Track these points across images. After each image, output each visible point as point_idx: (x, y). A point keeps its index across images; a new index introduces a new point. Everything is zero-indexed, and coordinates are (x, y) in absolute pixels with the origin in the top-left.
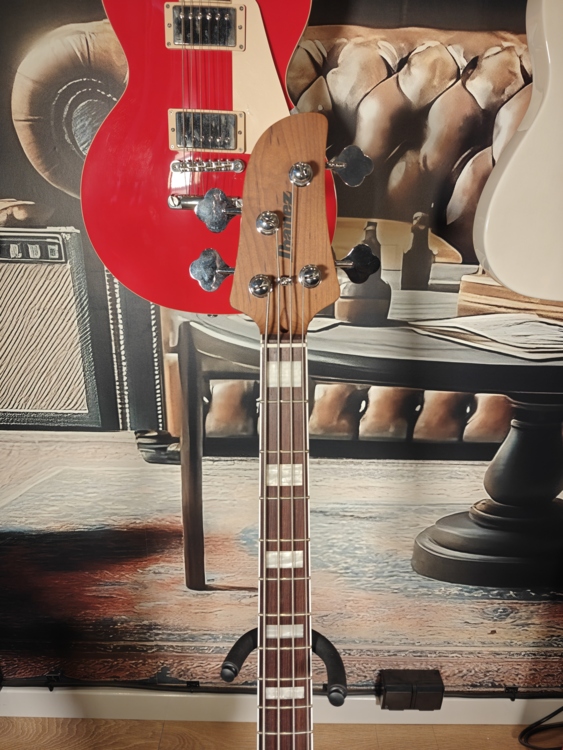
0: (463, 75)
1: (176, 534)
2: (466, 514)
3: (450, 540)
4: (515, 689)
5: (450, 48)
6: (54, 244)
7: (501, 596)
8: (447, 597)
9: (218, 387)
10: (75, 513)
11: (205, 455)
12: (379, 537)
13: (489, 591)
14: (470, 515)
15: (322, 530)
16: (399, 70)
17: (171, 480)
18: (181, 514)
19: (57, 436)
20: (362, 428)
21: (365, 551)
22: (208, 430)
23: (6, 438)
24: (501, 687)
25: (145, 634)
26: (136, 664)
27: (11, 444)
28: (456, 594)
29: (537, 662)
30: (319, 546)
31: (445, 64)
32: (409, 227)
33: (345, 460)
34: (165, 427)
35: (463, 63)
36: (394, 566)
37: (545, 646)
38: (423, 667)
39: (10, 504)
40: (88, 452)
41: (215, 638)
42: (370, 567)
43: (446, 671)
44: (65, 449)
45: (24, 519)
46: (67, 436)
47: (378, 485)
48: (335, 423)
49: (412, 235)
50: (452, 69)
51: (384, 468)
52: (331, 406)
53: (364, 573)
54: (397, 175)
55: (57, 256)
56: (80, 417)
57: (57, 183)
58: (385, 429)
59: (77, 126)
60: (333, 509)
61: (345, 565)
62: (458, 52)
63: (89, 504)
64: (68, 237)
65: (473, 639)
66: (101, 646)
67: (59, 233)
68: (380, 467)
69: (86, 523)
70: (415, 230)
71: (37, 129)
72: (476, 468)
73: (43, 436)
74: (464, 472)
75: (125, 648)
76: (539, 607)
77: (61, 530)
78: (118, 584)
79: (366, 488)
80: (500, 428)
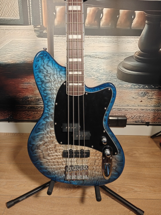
3: (128, 66)
4: (149, 123)
7: (144, 87)
8: (127, 88)
10: (16, 56)
11: (54, 35)
12: (107, 65)
13: (140, 86)
14: (134, 57)
15: (90, 63)
17: (45, 44)
19: (11, 27)
20: (101, 24)
21: (103, 71)
24: (144, 123)
25: (37, 102)
26: (35, 113)
28: (130, 87)
29: (155, 113)
30: (89, 69)
33: (96, 36)
36: (112, 76)
37: (157, 107)
40: (19, 33)
42: (104, 77)
43: (128, 116)
44: (13, 32)
46: (13, 27)
47: (106, 46)
48: (93, 22)
51: (108, 39)
53: (102, 79)
56: (17, 20)
60: (93, 55)
61: (97, 76)
63: (20, 53)
65: (135, 104)
66: (24, 107)
68: (107, 39)
69: (19, 60)
72: (136, 39)
74: (132, 40)
75: (31, 107)
76: (155, 92)
77: (12, 63)
78: (29, 83)
79: (103, 47)
80: (142, 24)
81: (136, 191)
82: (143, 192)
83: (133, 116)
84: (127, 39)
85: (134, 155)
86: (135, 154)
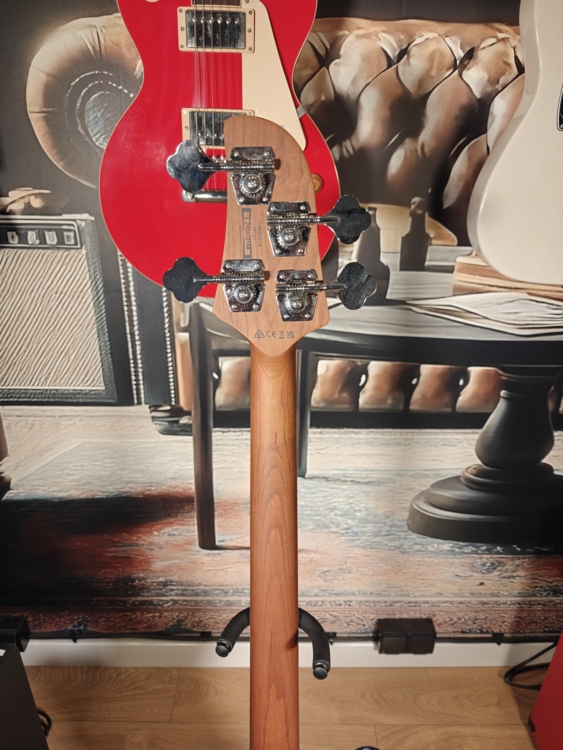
0: (460, 66)
1: (188, 500)
2: (457, 478)
3: (444, 501)
4: (501, 635)
5: (447, 39)
6: (69, 230)
7: (489, 551)
8: (438, 553)
9: (227, 364)
10: (94, 482)
11: (215, 426)
12: (378, 500)
13: (478, 547)
14: (462, 479)
15: (325, 494)
16: (398, 61)
17: (183, 451)
18: (193, 481)
19: (76, 411)
20: (362, 400)
21: (365, 513)
22: (217, 404)
23: (28, 414)
24: (489, 633)
25: (161, 589)
26: (153, 617)
27: (33, 419)
28: (448, 550)
29: (521, 610)
30: (322, 509)
31: (442, 55)
32: (408, 211)
33: (346, 430)
34: (177, 401)
35: (460, 54)
36: (391, 526)
37: (529, 596)
38: (417, 616)
39: (33, 474)
40: (105, 425)
41: (226, 593)
42: (369, 527)
43: (437, 620)
45: (46, 488)
47: (377, 452)
48: (336, 396)
49: (410, 219)
50: (449, 60)
51: (383, 437)
52: (334, 380)
53: (364, 533)
54: (396, 162)
55: (73, 242)
56: (97, 394)
57: (71, 173)
58: (383, 401)
59: (90, 117)
60: (334, 475)
61: (346, 526)
62: (455, 43)
63: (107, 473)
64: (83, 224)
65: (463, 590)
66: (121, 601)
67: (75, 220)
68: (379, 436)
69: (104, 490)
70: (413, 214)
71: (50, 120)
72: (468, 436)
73: (63, 411)
74: (457, 439)
75: (143, 603)
76: (526, 561)
77: (82, 497)
78: (137, 545)
79: (366, 455)
83: (455, 619)
84: (440, 436)
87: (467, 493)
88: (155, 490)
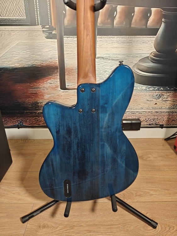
1: (56, 68)
3: (143, 68)
4: (163, 125)
7: (158, 89)
8: (142, 90)
10: (23, 60)
11: (64, 35)
13: (155, 88)
14: (149, 58)
15: (103, 65)
17: (54, 46)
18: (57, 60)
19: (16, 28)
20: (115, 23)
22: (65, 25)
24: (158, 125)
27: (2, 32)
28: (144, 89)
29: (169, 115)
30: (102, 71)
33: (109, 36)
34: (51, 24)
37: (172, 109)
38: (134, 118)
39: (2, 56)
40: (26, 34)
43: (142, 119)
44: (19, 33)
45: (7, 63)
46: (19, 28)
47: (120, 46)
48: (106, 21)
51: (122, 39)
56: (23, 20)
58: (122, 23)
60: (106, 56)
63: (28, 56)
65: (150, 107)
66: (34, 112)
68: (121, 39)
69: (27, 64)
72: (151, 39)
73: (12, 28)
74: (147, 40)
76: (171, 94)
77: (19, 67)
78: (39, 88)
79: (116, 48)
80: (159, 22)
81: (152, 195)
82: (158, 195)
83: (147, 119)
84: (142, 39)
85: (148, 159)
86: (150, 157)
87: (151, 64)
88: (45, 64)
